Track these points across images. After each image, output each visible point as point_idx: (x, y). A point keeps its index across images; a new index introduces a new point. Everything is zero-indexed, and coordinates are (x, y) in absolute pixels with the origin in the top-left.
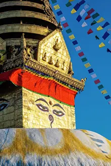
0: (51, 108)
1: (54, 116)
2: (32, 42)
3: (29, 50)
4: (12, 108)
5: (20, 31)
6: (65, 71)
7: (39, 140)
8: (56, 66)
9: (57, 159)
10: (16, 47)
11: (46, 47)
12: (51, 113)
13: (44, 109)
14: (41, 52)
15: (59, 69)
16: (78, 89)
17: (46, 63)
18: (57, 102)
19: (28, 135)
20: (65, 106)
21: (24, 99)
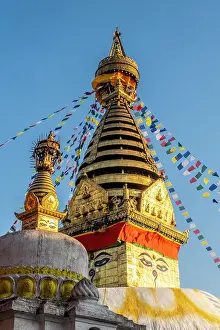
0: (154, 263)
1: (158, 271)
2: (135, 193)
3: (132, 201)
4: (115, 263)
5: (122, 181)
6: (168, 223)
8: (159, 217)
10: (118, 197)
11: (149, 197)
12: (155, 268)
13: (148, 264)
14: (144, 203)
15: (162, 221)
16: (182, 242)
17: (149, 215)
18: (161, 256)
20: (168, 260)
21: (127, 253)
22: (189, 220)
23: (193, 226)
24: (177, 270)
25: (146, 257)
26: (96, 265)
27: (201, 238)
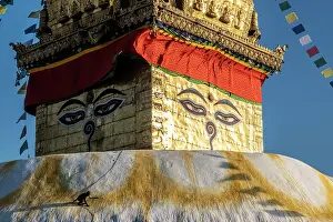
0: (211, 109)
1: (218, 124)
4: (131, 109)
7: (179, 174)
8: (223, 20)
9: (214, 213)
12: (212, 118)
13: (197, 111)
15: (229, 27)
16: (269, 68)
18: (224, 96)
19: (158, 163)
20: (241, 104)
21: (154, 90)
22: (299, 29)
23: (305, 40)
24: (260, 122)
25: (192, 97)
26: (96, 113)
27: (321, 63)
